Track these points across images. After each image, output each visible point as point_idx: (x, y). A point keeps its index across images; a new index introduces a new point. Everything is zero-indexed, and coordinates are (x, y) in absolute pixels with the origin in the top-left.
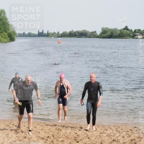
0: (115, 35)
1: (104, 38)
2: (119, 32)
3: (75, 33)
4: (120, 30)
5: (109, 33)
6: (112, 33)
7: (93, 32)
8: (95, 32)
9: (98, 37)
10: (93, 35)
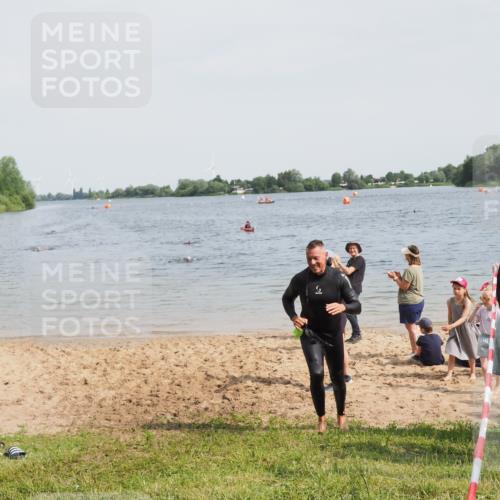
0: (200, 190)
1: (183, 195)
2: (206, 186)
3: (135, 189)
4: (209, 183)
5: (190, 188)
6: (195, 187)
7: (164, 188)
8: (168, 187)
9: (173, 195)
10: (165, 192)
